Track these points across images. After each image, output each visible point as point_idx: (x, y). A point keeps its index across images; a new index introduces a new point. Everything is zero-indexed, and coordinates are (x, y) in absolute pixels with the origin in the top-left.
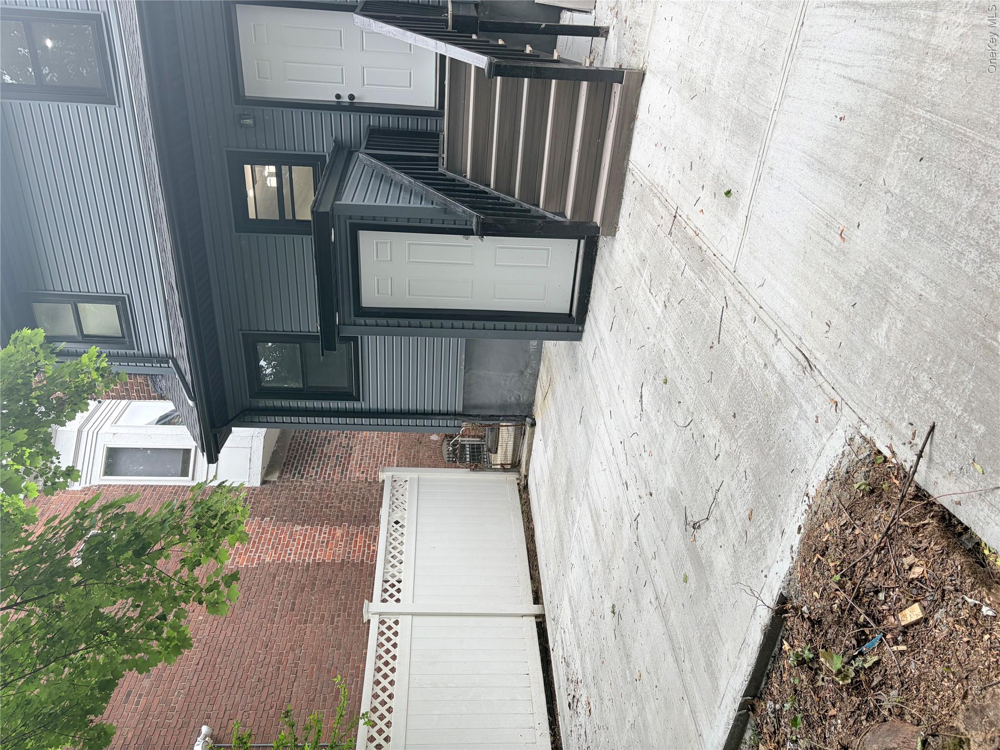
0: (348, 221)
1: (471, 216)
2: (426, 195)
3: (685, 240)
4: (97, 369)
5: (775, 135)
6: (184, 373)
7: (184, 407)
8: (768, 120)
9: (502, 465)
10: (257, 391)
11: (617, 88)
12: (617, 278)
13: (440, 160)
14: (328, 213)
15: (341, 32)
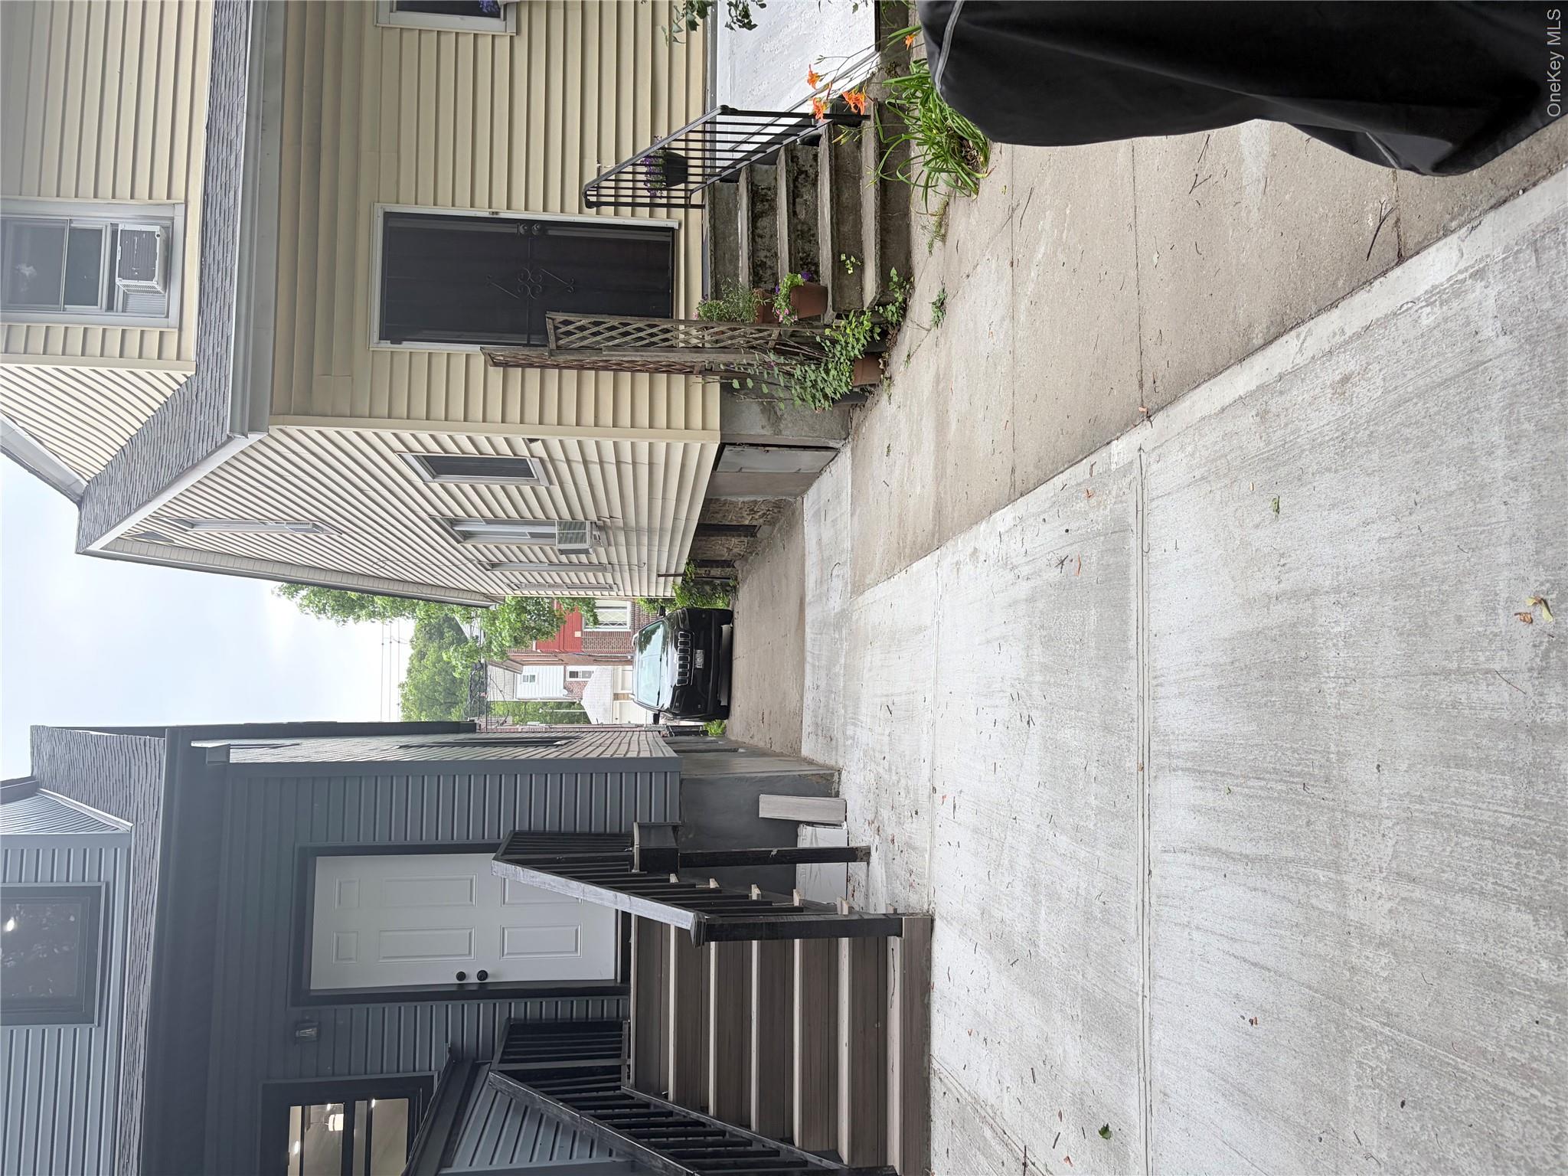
2: (599, 1140)
5: (1155, 1037)
8: (1138, 1011)
11: (895, 943)
13: (624, 1070)
15: (472, 881)
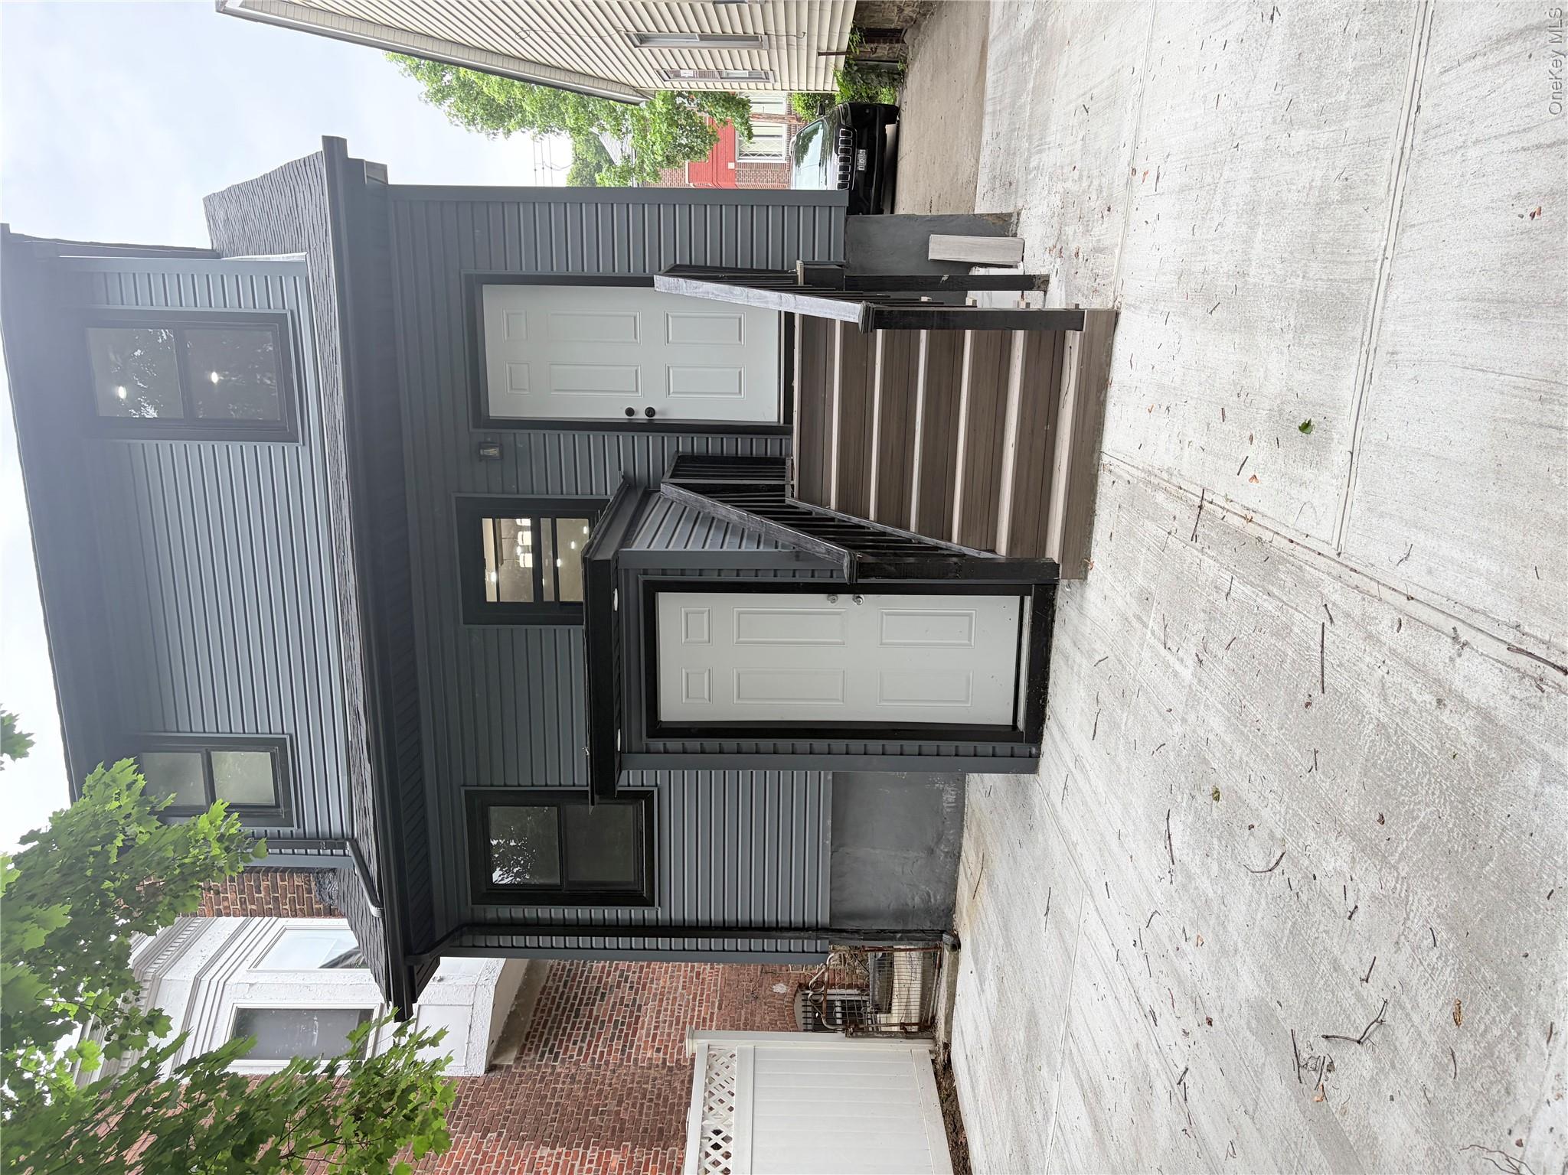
0: (641, 578)
1: (841, 557)
2: (767, 533)
3: (1225, 539)
4: (221, 839)
5: (1392, 297)
6: (367, 861)
7: (364, 923)
8: (1372, 280)
9: (902, 1025)
10: (485, 891)
11: (1074, 338)
12: (1097, 646)
13: (788, 489)
14: (608, 561)
15: (635, 318)
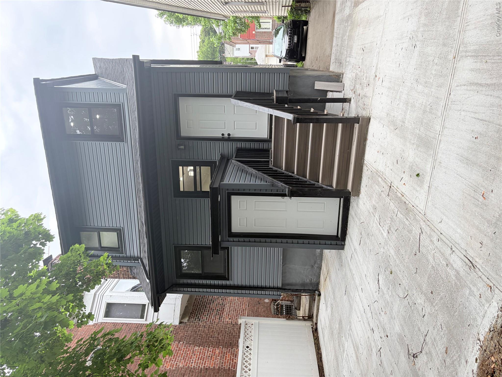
0: (227, 191)
1: (285, 188)
3: (396, 199)
4: (107, 264)
5: (441, 146)
6: (145, 265)
7: (145, 283)
8: (436, 139)
9: (303, 317)
10: (179, 275)
11: (357, 126)
12: (362, 217)
13: (270, 162)
14: (217, 188)
15: (225, 106)
